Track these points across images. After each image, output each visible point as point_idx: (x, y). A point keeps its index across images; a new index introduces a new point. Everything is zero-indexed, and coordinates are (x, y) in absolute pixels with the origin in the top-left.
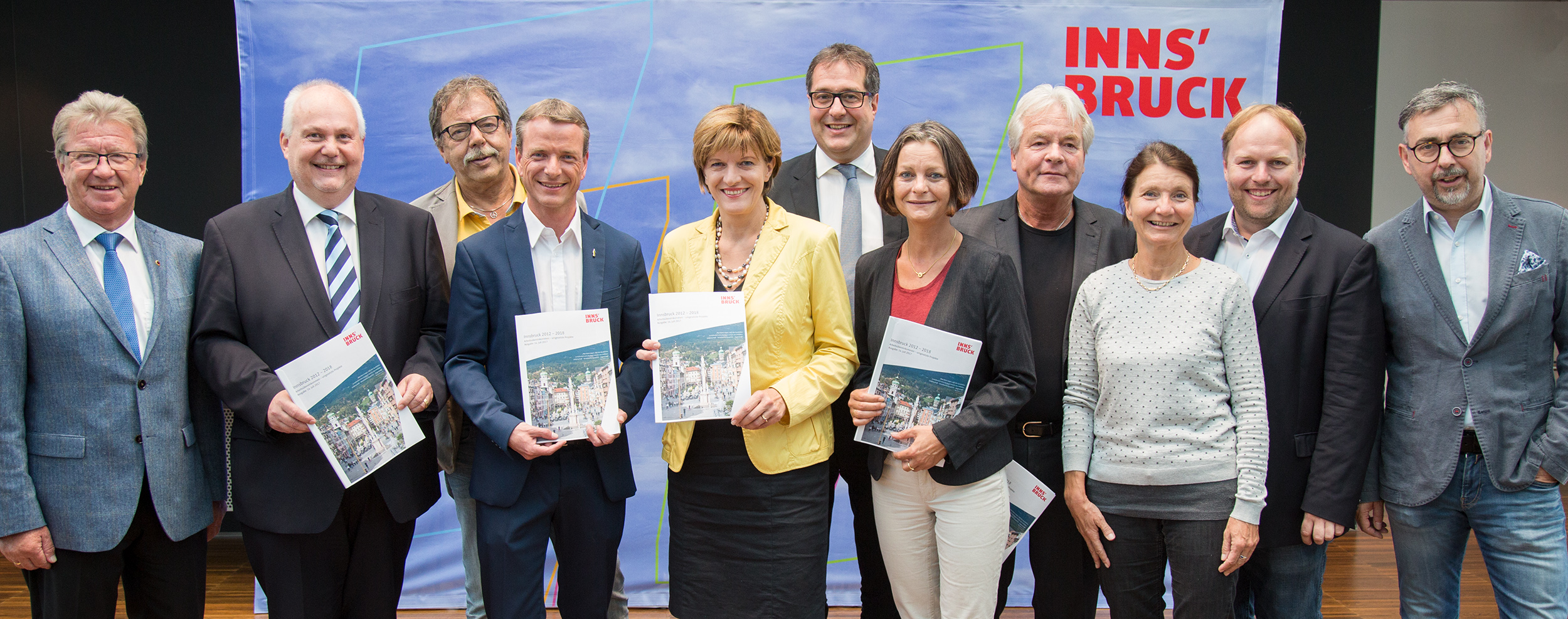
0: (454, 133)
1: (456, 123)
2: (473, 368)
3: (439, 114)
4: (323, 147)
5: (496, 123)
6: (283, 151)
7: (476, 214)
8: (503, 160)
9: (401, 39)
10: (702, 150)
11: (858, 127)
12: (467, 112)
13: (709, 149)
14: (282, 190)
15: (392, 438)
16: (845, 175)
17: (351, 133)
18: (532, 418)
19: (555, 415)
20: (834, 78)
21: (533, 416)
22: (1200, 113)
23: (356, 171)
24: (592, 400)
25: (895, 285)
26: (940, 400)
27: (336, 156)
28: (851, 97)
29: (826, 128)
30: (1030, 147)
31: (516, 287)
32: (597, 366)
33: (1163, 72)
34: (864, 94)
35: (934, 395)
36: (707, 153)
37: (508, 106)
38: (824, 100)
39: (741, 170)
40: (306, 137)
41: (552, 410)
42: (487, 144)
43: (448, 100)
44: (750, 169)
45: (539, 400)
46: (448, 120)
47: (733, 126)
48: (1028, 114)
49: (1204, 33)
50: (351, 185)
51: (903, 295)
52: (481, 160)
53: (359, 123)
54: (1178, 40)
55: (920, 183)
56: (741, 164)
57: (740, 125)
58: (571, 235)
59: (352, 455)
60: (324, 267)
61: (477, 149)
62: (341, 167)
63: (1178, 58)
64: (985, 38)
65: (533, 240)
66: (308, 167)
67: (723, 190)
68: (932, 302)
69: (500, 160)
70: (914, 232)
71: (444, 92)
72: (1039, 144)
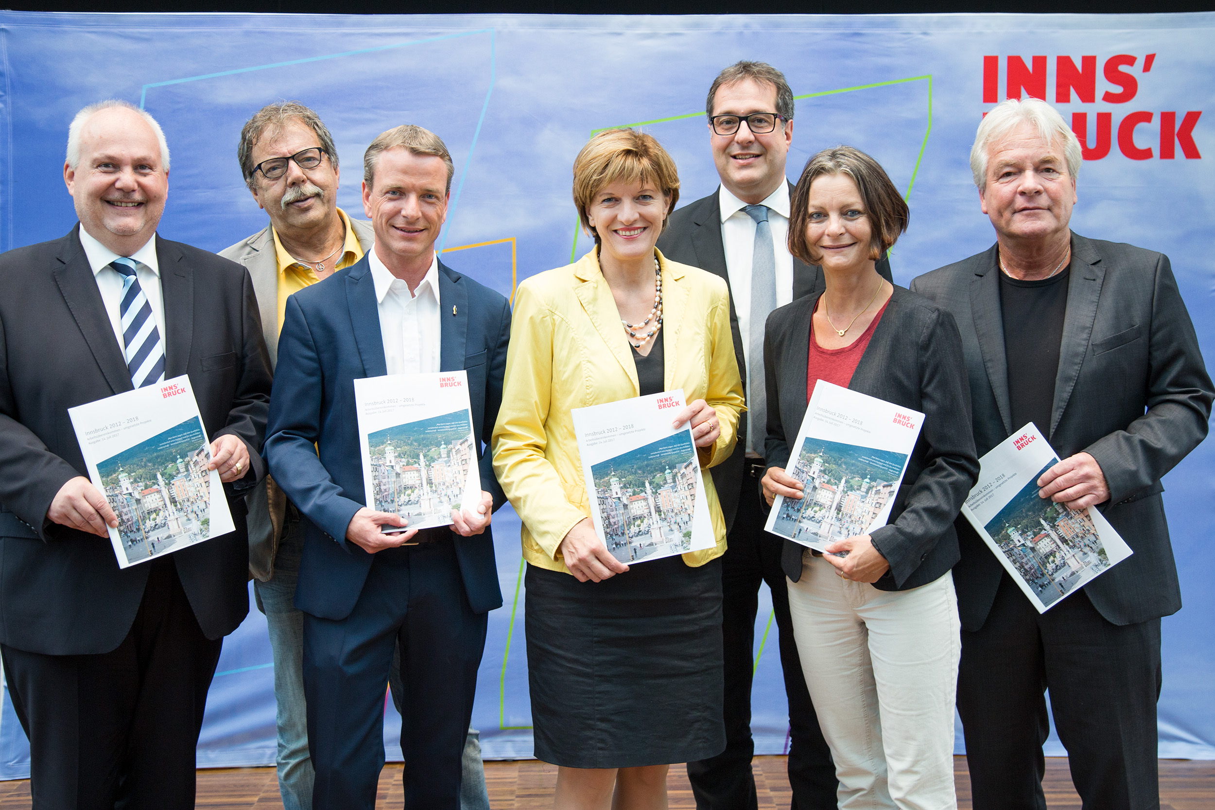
0: (269, 170)
1: (269, 158)
2: (302, 446)
3: (250, 149)
4: (117, 180)
5: (317, 156)
6: (68, 186)
7: (300, 266)
8: (329, 201)
9: (193, 76)
10: (591, 182)
11: (769, 157)
12: (282, 145)
13: (600, 181)
14: (64, 232)
15: (194, 521)
16: (755, 218)
17: (152, 163)
18: (376, 502)
19: (404, 498)
20: (739, 98)
21: (376, 500)
22: (1146, 154)
23: (158, 209)
24: (448, 480)
25: (811, 344)
26: (870, 483)
27: (134, 191)
28: (760, 121)
29: (732, 160)
30: (998, 180)
31: (358, 349)
32: (454, 439)
33: (1100, 106)
34: (775, 116)
35: (863, 477)
36: (597, 186)
37: (333, 137)
38: (729, 126)
39: (638, 206)
40: (97, 167)
41: (399, 493)
42: (308, 182)
43: (259, 131)
44: (648, 204)
45: (384, 481)
46: (260, 156)
47: (628, 152)
48: (991, 140)
49: (1149, 60)
50: (151, 226)
51: (820, 356)
52: (302, 201)
53: (162, 153)
54: (1117, 68)
55: (834, 224)
56: (638, 198)
57: (638, 150)
58: (427, 288)
59: (138, 530)
60: (119, 325)
61: (296, 188)
62: (140, 204)
63: (1118, 89)
64: (886, 71)
65: (381, 293)
66: (99, 204)
67: (616, 231)
68: (855, 367)
69: (325, 201)
70: (832, 283)
71: (254, 122)
72: (1008, 174)
